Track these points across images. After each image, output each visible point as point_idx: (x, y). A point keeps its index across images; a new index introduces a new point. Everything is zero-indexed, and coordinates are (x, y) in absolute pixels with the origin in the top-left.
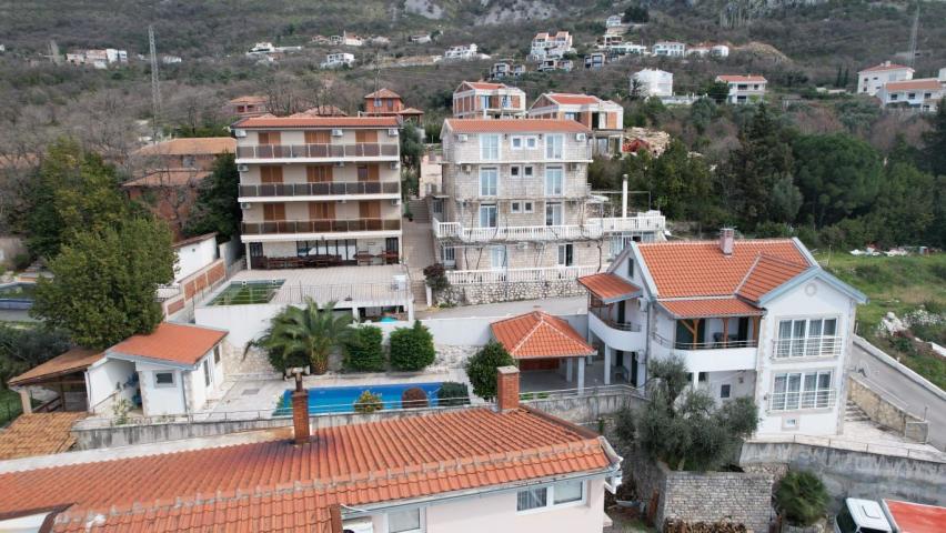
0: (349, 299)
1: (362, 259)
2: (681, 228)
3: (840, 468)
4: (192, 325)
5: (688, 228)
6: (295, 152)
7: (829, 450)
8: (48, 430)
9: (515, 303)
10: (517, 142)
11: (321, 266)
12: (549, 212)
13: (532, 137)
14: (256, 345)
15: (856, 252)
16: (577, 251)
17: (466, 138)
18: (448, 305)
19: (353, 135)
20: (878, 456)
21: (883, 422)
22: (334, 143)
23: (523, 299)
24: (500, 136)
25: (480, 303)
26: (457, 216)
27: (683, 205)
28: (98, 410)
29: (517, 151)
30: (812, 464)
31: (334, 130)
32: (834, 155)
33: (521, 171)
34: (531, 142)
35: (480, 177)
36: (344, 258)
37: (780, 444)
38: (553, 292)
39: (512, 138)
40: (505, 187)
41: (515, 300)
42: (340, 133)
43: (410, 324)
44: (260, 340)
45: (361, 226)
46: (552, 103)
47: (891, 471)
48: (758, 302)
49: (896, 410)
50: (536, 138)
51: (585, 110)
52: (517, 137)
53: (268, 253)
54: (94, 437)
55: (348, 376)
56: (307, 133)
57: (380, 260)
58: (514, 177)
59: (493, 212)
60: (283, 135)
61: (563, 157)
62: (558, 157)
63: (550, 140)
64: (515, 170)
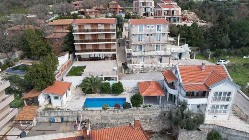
0: (102, 75)
1: (106, 58)
2: (194, 49)
3: (226, 132)
4: (62, 81)
5: (196, 49)
6: (88, 31)
7: (224, 127)
8: (31, 111)
9: (146, 73)
10: (148, 27)
11: (96, 61)
12: (157, 46)
13: (152, 26)
14: (79, 86)
15: (245, 57)
16: (164, 58)
17: (134, 26)
18: (128, 73)
19: (104, 26)
20: (237, 131)
21: (241, 116)
22: (99, 28)
23: (148, 72)
24: (144, 26)
25: (137, 73)
26: (131, 47)
27: (195, 42)
28: (41, 106)
29: (148, 30)
30: (219, 130)
31: (98, 24)
32: (242, 28)
33: (150, 35)
34: (153, 27)
35: (138, 36)
36: (102, 58)
37: (211, 124)
38: (156, 70)
39: (147, 26)
40: (145, 40)
41: (146, 72)
42: (100, 25)
43: (117, 82)
44: (79, 85)
45: (106, 50)
46: (161, 8)
47: (239, 134)
48: (209, 87)
49: (245, 114)
50: (154, 26)
51: (170, 10)
52: (148, 26)
53: (82, 57)
54: (41, 113)
56: (91, 25)
57: (111, 59)
58: (148, 37)
59: (141, 46)
60: (85, 26)
61: (161, 31)
62: (160, 31)
63: (158, 26)
64: (148, 35)
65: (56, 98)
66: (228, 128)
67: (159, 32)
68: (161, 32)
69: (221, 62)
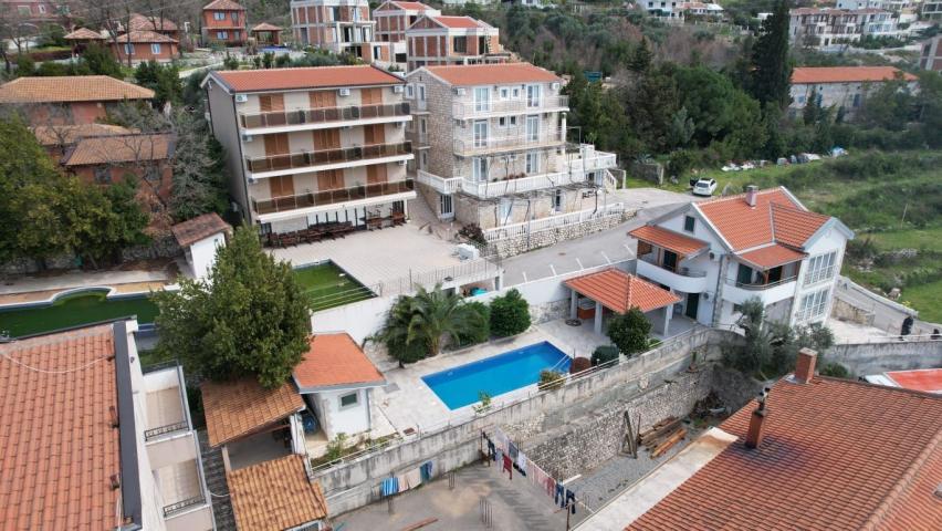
0: (449, 279)
1: (371, 223)
3: (853, 357)
6: (300, 118)
9: (537, 251)
10: (504, 93)
12: (529, 157)
13: (516, 87)
14: (372, 340)
15: (725, 169)
16: (566, 197)
17: (464, 93)
19: (359, 93)
20: (875, 345)
21: (840, 315)
22: (342, 105)
23: (540, 248)
24: (491, 88)
25: (509, 256)
26: (455, 170)
29: (503, 102)
30: (837, 357)
31: (342, 89)
33: (507, 121)
34: (516, 93)
35: (474, 129)
36: (354, 224)
38: (562, 238)
39: (500, 89)
40: (494, 138)
41: (535, 249)
42: (348, 92)
44: (376, 334)
46: (439, 26)
47: (881, 353)
48: (804, 248)
49: (850, 306)
50: (520, 88)
51: (471, 34)
52: (504, 88)
53: (277, 230)
55: (458, 352)
56: (312, 94)
57: (388, 222)
58: (502, 127)
59: (484, 163)
60: (287, 99)
61: (541, 104)
62: (536, 105)
63: (530, 89)
64: (502, 120)
65: (349, 400)
66: (856, 346)
67: (533, 111)
68: (540, 111)
69: (706, 186)
